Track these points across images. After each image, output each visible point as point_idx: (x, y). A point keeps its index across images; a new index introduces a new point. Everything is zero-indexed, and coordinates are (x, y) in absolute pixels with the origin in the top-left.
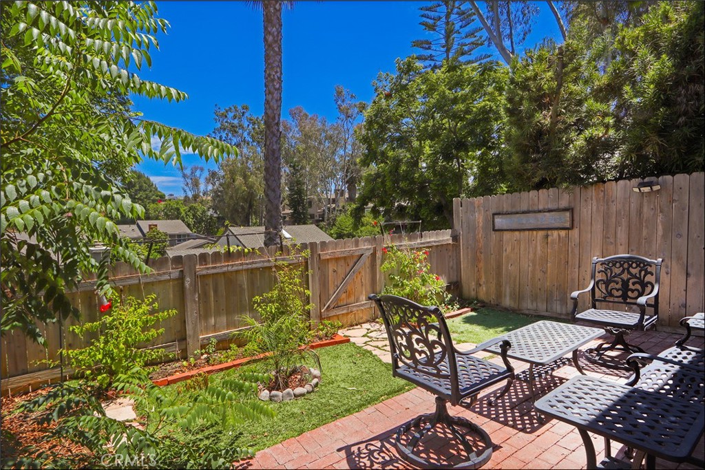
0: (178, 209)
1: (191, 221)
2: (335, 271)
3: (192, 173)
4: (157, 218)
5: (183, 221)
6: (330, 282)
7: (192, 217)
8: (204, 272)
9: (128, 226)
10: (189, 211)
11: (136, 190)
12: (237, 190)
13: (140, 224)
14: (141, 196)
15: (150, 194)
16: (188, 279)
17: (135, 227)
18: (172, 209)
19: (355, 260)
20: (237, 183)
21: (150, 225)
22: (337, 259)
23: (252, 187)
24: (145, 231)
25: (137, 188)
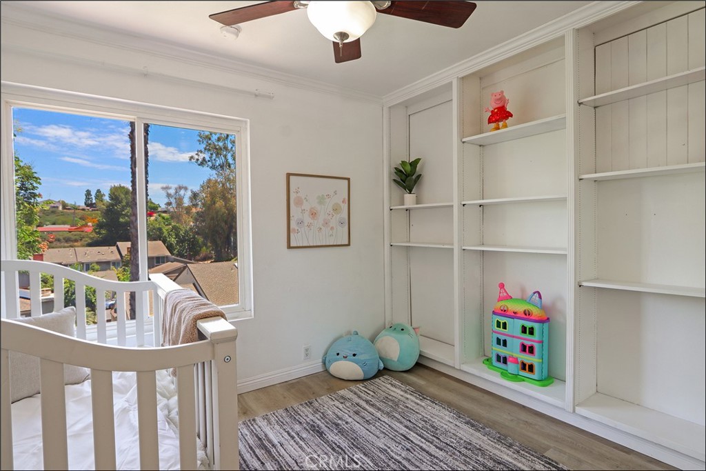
0: (160, 229)
1: (173, 240)
3: (176, 192)
5: (164, 242)
7: (174, 237)
9: (107, 247)
10: (171, 231)
12: (217, 212)
13: (119, 246)
14: (128, 212)
17: (114, 249)
18: (154, 229)
20: (217, 205)
21: (128, 248)
24: (123, 255)
25: (124, 204)
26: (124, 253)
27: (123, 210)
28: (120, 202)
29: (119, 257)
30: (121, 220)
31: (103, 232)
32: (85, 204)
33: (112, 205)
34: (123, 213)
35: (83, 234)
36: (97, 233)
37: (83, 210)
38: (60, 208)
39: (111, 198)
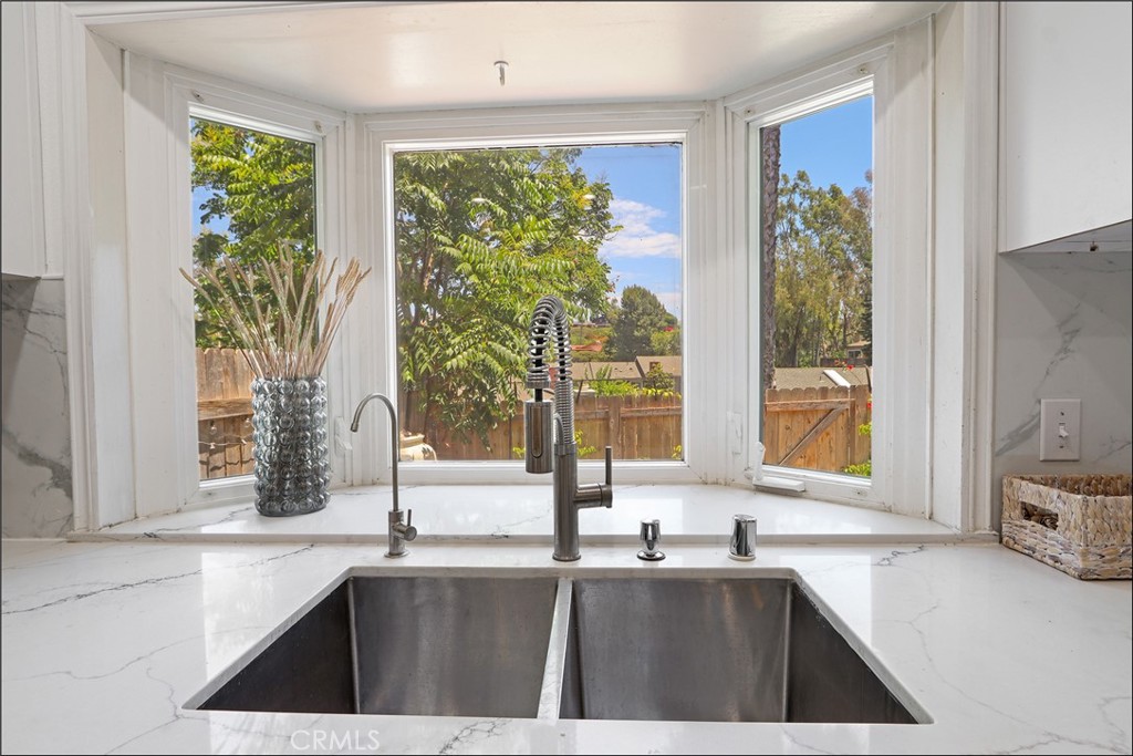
2: (788, 428)
4: (662, 354)
8: (629, 415)
9: (625, 363)
11: (639, 315)
13: (638, 362)
14: (644, 322)
15: (656, 319)
17: (633, 365)
19: (821, 415)
21: (651, 363)
23: (804, 304)
24: (645, 372)
25: (640, 311)
26: (646, 370)
27: (638, 320)
28: (636, 308)
29: (639, 376)
30: (636, 333)
33: (626, 313)
34: (639, 323)
35: (591, 353)
36: (607, 352)
37: (589, 326)
39: (625, 304)
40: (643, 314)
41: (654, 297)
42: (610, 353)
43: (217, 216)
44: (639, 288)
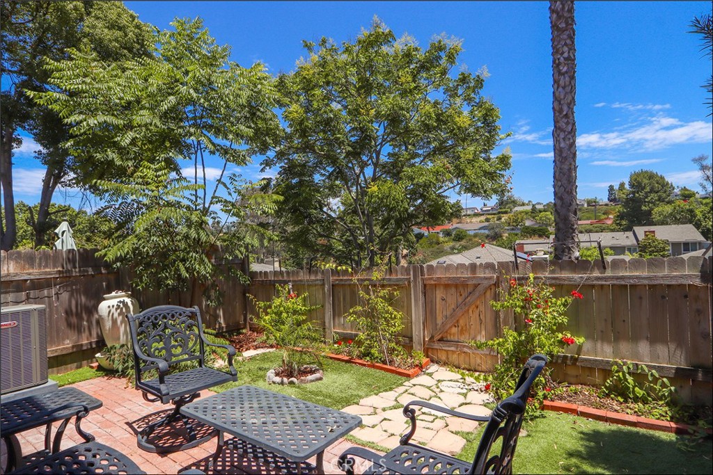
2: (443, 299)
6: (437, 311)
9: (623, 233)
11: (646, 193)
13: (636, 231)
15: (664, 195)
16: (327, 286)
17: (630, 234)
19: (470, 289)
21: (646, 232)
22: (447, 286)
24: (640, 239)
25: (648, 189)
26: (641, 237)
27: (646, 197)
28: (644, 188)
29: (635, 242)
30: (643, 208)
31: (624, 222)
32: (609, 199)
33: (633, 193)
34: (646, 200)
35: (604, 226)
36: (617, 224)
37: (606, 205)
38: (586, 205)
39: (632, 185)
40: (651, 192)
41: (662, 178)
42: (621, 225)
43: (268, 168)
44: (646, 172)
